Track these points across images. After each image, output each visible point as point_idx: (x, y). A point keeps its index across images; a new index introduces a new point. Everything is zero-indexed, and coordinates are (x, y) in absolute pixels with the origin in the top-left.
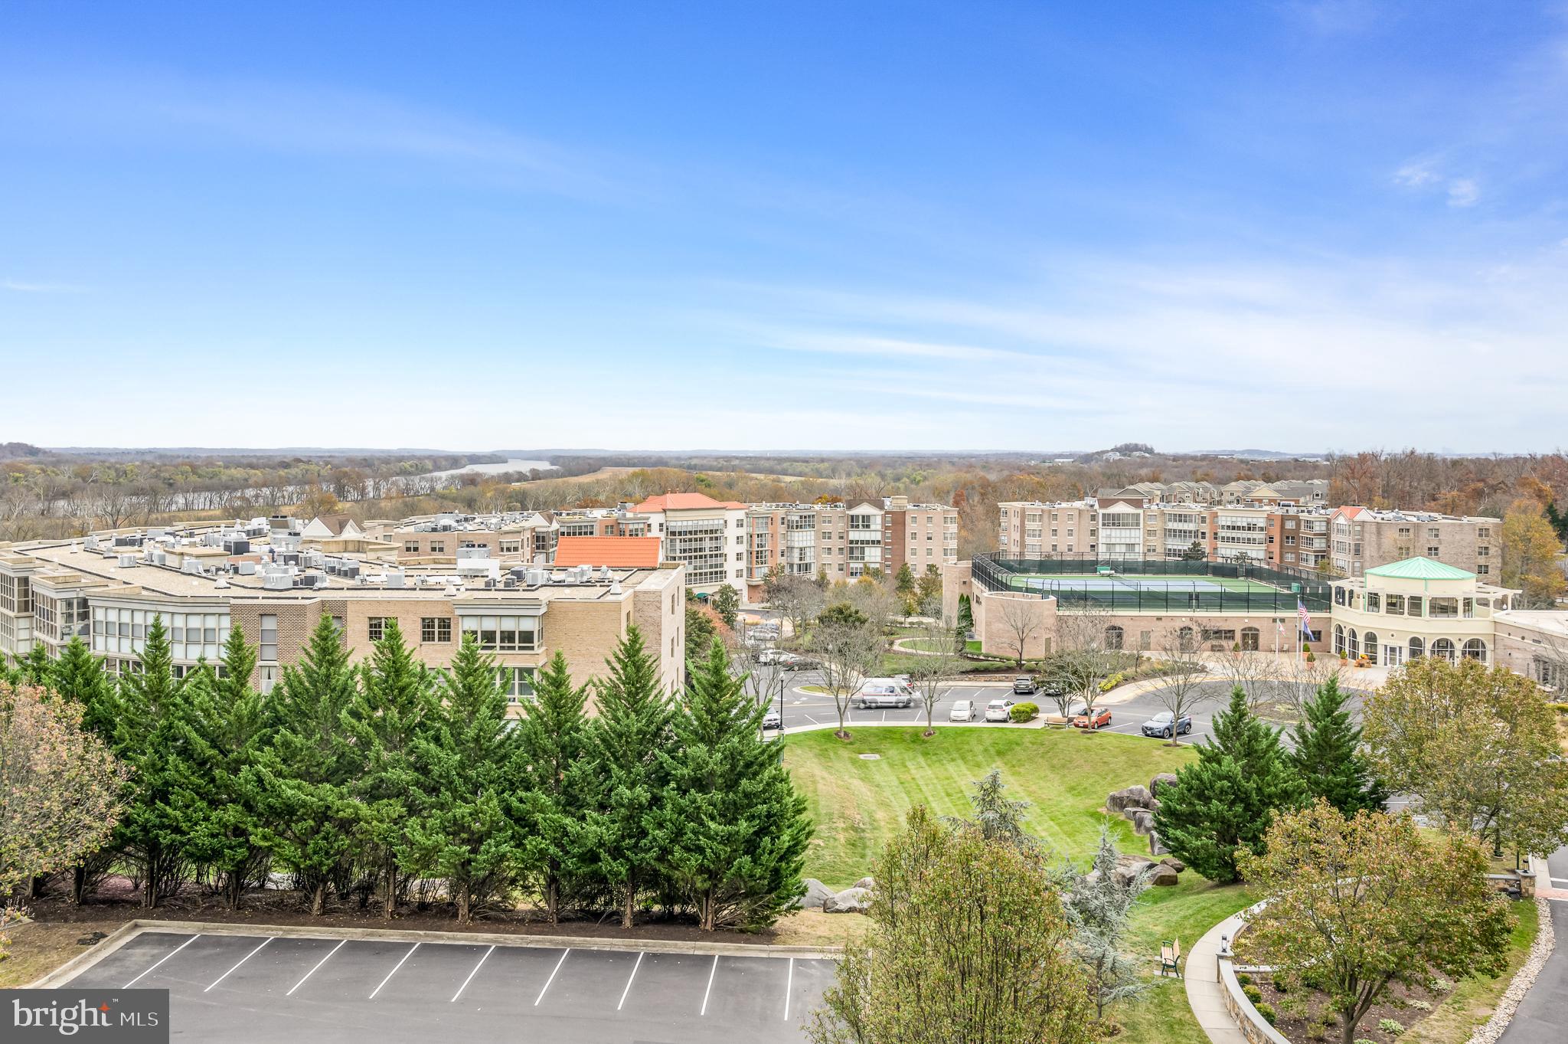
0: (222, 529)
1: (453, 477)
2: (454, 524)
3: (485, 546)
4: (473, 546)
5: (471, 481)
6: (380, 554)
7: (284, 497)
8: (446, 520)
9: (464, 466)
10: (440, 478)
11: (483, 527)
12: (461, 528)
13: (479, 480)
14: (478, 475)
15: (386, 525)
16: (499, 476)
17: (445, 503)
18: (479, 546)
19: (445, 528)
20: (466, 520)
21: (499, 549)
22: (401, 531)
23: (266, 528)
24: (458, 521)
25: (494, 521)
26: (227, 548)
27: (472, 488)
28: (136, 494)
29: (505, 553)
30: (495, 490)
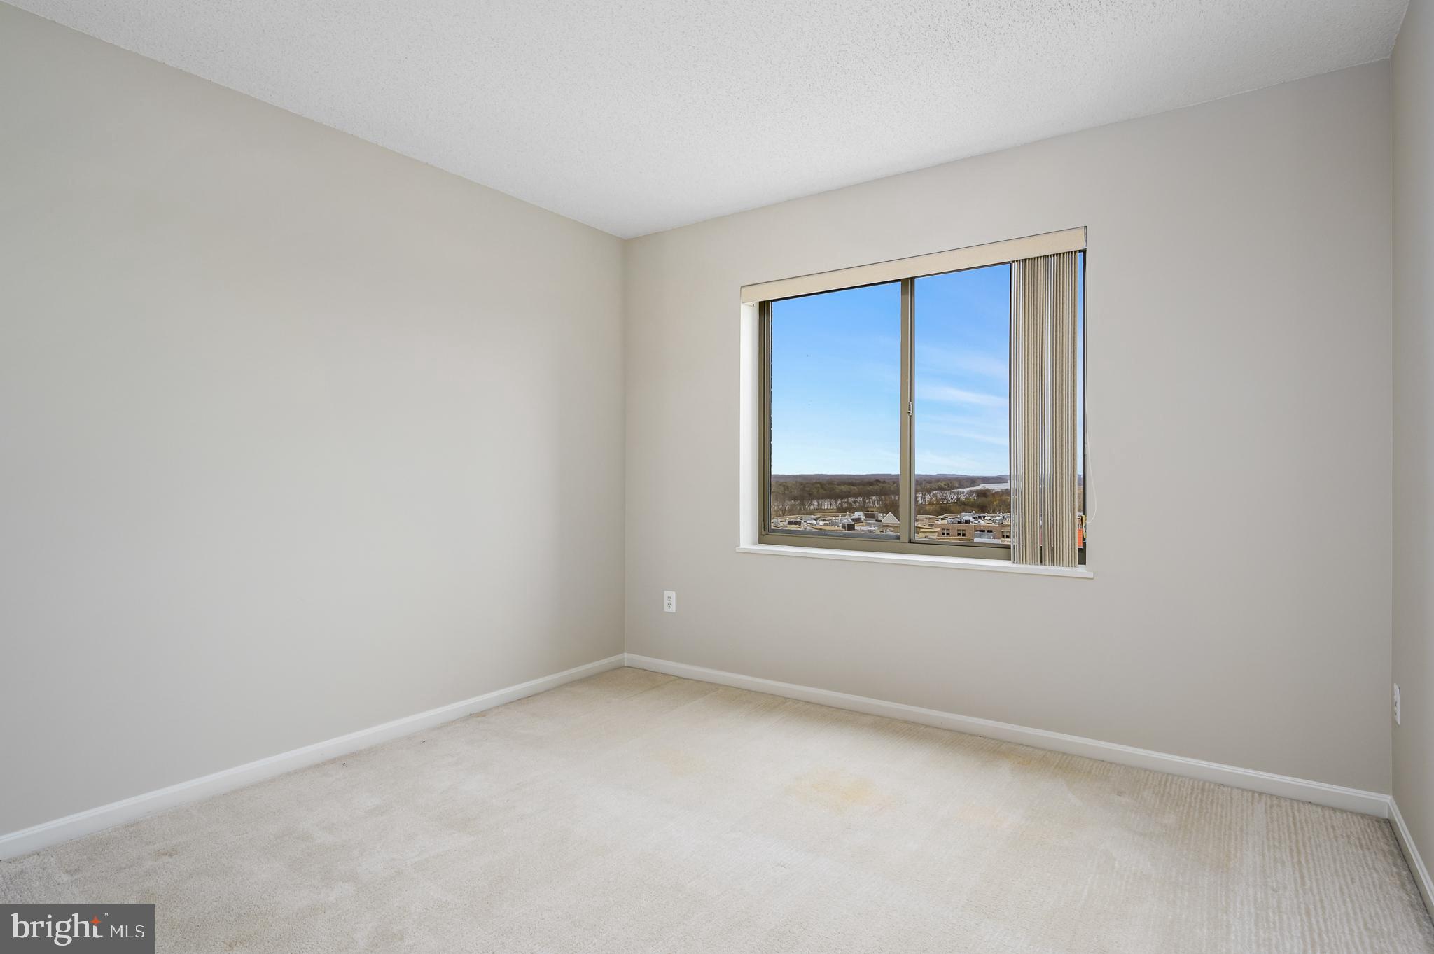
0: (840, 518)
1: (971, 492)
2: (972, 519)
3: (991, 531)
4: (984, 531)
5: (983, 494)
6: (927, 534)
7: (870, 503)
8: (967, 517)
9: (978, 485)
10: (963, 492)
11: (991, 522)
12: (977, 522)
13: (988, 494)
14: (988, 490)
15: (930, 518)
16: (1002, 491)
17: (966, 507)
18: (988, 531)
19: (967, 522)
20: (980, 517)
21: (1001, 536)
22: (939, 523)
23: (863, 517)
24: (974, 518)
25: (998, 518)
26: (843, 527)
27: (984, 499)
28: (794, 500)
29: (1005, 539)
30: (999, 500)
